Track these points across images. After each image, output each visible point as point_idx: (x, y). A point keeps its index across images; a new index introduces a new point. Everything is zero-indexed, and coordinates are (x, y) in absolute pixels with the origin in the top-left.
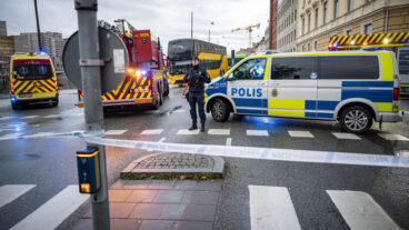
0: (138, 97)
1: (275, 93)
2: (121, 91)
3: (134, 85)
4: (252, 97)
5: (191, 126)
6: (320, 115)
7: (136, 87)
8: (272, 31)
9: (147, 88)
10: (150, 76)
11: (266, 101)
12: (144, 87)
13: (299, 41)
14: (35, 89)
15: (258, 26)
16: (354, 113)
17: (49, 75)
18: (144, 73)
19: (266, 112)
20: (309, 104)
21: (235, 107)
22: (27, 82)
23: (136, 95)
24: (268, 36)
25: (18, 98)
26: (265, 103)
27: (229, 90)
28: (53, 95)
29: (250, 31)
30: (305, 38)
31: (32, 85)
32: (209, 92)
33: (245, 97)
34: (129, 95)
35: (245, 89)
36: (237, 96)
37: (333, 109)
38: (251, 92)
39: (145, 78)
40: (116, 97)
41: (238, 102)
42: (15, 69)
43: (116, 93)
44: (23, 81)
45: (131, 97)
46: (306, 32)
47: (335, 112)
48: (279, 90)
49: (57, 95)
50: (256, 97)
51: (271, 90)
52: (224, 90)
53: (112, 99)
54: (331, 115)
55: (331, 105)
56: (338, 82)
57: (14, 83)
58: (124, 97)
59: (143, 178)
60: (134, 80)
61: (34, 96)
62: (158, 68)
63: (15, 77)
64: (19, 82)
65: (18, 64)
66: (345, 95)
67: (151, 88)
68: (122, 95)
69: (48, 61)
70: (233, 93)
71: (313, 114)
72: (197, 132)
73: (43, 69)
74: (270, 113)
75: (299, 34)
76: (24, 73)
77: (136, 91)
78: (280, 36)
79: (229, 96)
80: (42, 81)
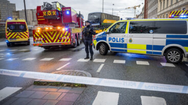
0: (64, 41)
1: (131, 41)
2: (55, 38)
3: (62, 35)
4: (119, 43)
5: (86, 57)
6: (154, 53)
7: (63, 36)
8: (145, 9)
9: (68, 37)
10: (69, 31)
11: (126, 45)
12: (66, 36)
13: (159, 14)
14: (18, 36)
15: (139, 6)
16: (173, 52)
17: (25, 30)
18: (67, 29)
19: (126, 51)
20: (149, 47)
21: (111, 48)
22: (14, 33)
23: (62, 40)
24: (144, 11)
25: (9, 41)
26: (125, 46)
27: (108, 38)
28: (27, 39)
29: (135, 9)
30: (162, 12)
31: (16, 34)
32: (97, 40)
33: (116, 42)
34: (59, 40)
35: (116, 38)
36: (111, 42)
37: (161, 50)
38: (118, 40)
39: (67, 32)
40: (52, 41)
41: (112, 45)
42: (8, 27)
43: (52, 39)
44: (12, 32)
45: (60, 41)
46: (162, 9)
47: (162, 51)
48: (133, 39)
49: (29, 39)
50: (121, 43)
51: (129, 39)
52: (105, 39)
53: (51, 42)
54: (160, 53)
55: (160, 48)
56: (164, 35)
57: (8, 34)
58: (56, 41)
59: (45, 85)
60: (61, 33)
61: (17, 40)
62: (79, 27)
63: (8, 30)
64: (10, 33)
65: (10, 24)
66: (168, 42)
67: (70, 37)
68: (55, 40)
69: (24, 23)
70: (109, 40)
71: (151, 52)
72: (88, 60)
73: (22, 27)
74: (128, 51)
75: (159, 10)
76: (12, 28)
77: (63, 38)
78: (149, 12)
79: (107, 42)
80: (21, 33)
